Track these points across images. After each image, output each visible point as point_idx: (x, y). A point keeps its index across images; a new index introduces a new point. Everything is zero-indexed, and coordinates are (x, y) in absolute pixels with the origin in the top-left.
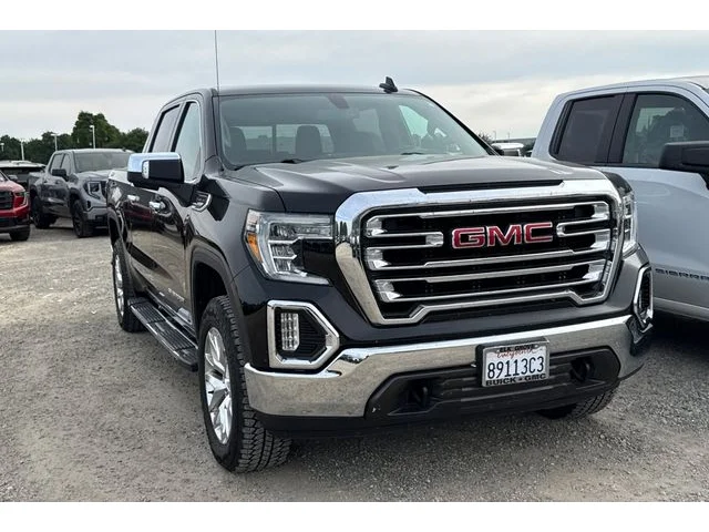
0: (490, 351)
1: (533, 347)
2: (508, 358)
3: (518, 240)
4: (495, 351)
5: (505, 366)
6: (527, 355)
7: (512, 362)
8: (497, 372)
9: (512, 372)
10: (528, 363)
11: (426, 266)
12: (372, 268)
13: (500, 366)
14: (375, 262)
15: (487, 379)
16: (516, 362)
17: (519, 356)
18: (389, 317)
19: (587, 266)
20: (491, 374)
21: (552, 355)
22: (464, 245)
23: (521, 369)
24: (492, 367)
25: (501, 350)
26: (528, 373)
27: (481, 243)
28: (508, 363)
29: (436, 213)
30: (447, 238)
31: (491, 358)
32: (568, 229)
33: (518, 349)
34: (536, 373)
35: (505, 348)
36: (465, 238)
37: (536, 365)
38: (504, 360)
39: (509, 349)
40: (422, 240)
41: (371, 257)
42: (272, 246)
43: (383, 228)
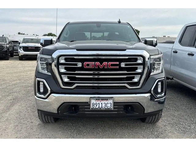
0: (93, 99)
1: (107, 100)
2: (99, 102)
3: (106, 67)
4: (94, 99)
5: (98, 104)
6: (106, 102)
7: (100, 103)
8: (95, 106)
9: (100, 106)
10: (106, 104)
11: (76, 72)
12: (60, 71)
13: (96, 104)
14: (61, 70)
15: (92, 107)
16: (102, 103)
17: (103, 102)
18: (65, 86)
19: (134, 77)
20: (93, 106)
21: (114, 103)
22: (87, 67)
23: (104, 106)
24: (93, 104)
25: (96, 99)
26: (106, 107)
27: (93, 67)
28: (99, 103)
29: (79, 57)
30: (83, 65)
31: (93, 101)
32: (126, 65)
33: (102, 100)
34: (109, 107)
35: (98, 99)
36: (88, 65)
37: (109, 105)
38: (98, 102)
39: (99, 100)
40: (76, 65)
41: (61, 68)
42: (41, 63)
43: (65, 60)
